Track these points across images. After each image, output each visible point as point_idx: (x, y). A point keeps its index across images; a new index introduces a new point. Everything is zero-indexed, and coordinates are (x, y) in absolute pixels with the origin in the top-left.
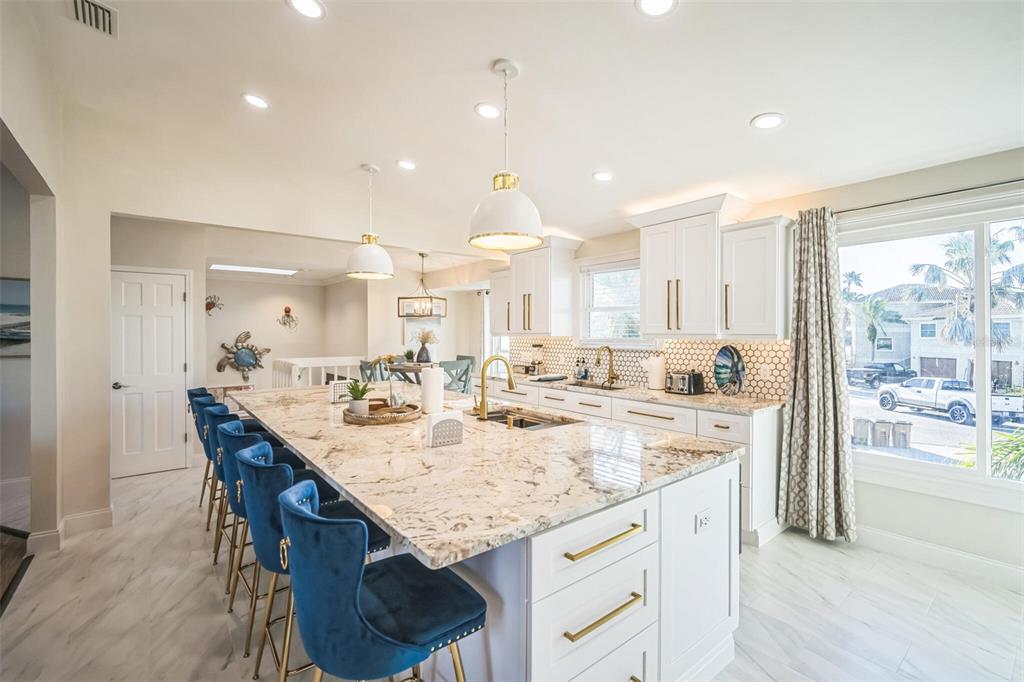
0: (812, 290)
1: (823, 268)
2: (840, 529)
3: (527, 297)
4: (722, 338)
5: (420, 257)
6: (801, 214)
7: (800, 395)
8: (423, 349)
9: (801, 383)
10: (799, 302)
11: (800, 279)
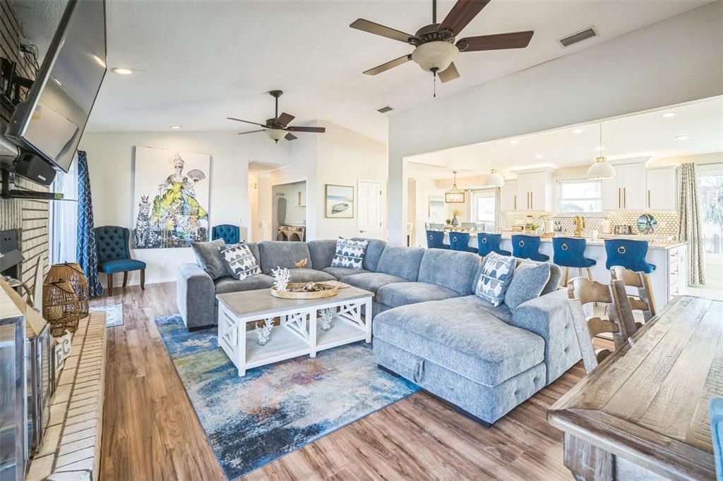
0: (688, 193)
1: (693, 186)
2: (701, 281)
3: (530, 194)
4: (646, 211)
5: (453, 174)
6: (683, 165)
7: (683, 232)
8: (455, 219)
9: (683, 228)
10: (682, 198)
11: (683, 189)
